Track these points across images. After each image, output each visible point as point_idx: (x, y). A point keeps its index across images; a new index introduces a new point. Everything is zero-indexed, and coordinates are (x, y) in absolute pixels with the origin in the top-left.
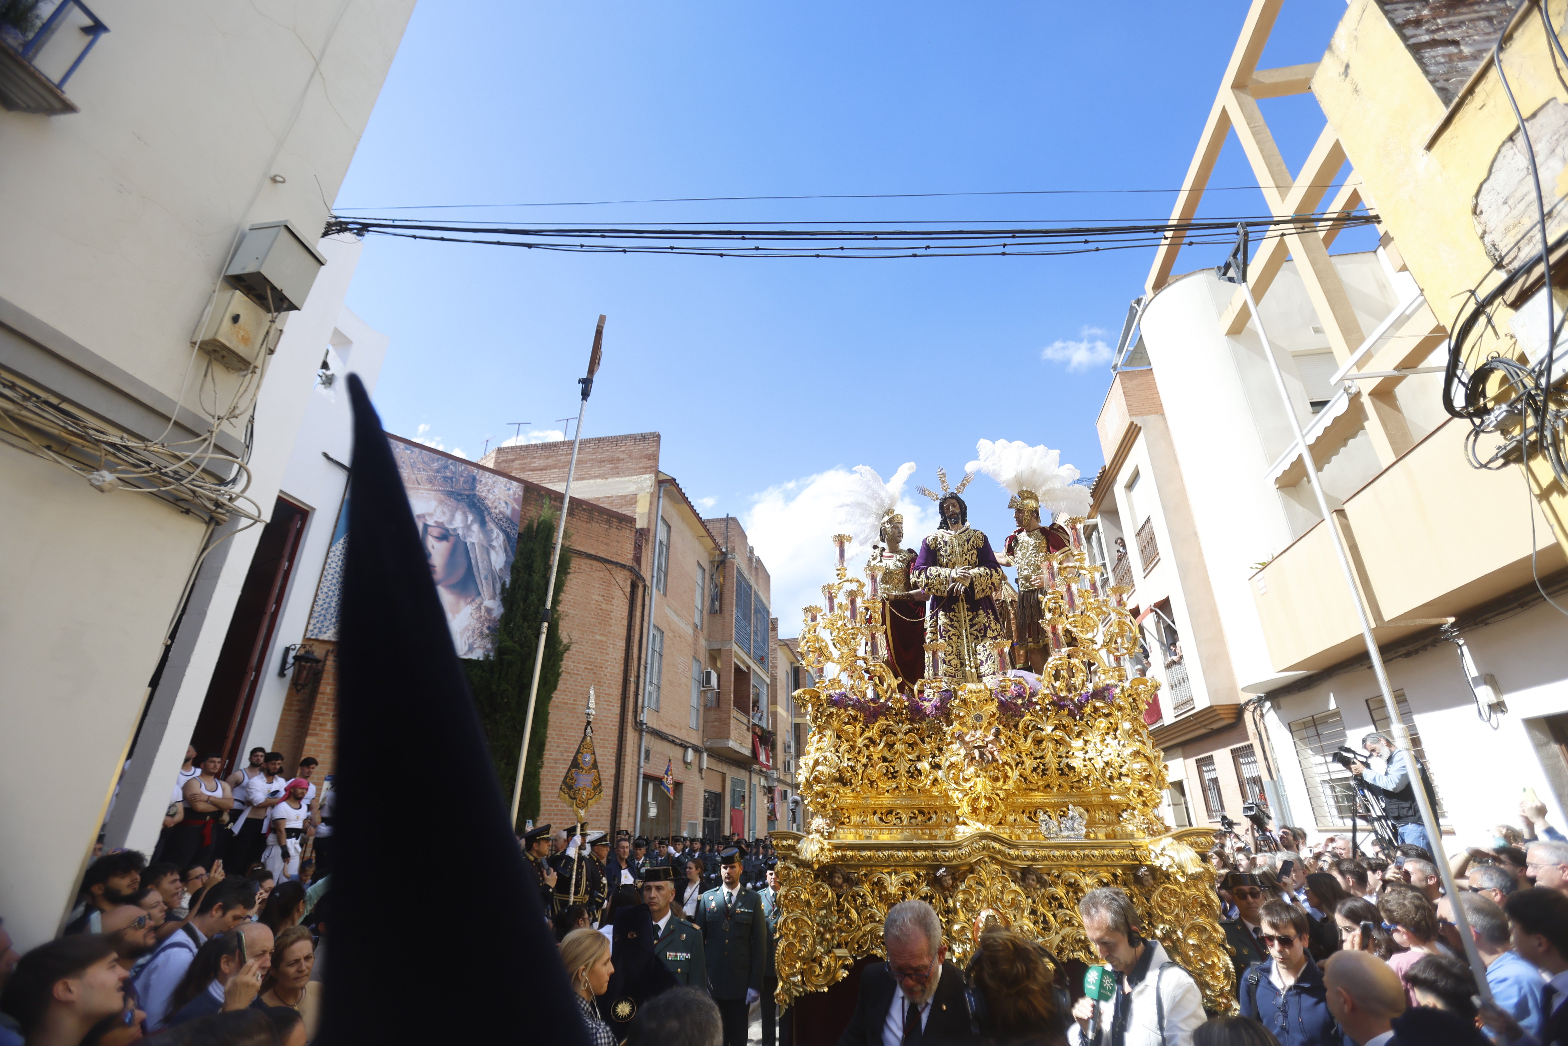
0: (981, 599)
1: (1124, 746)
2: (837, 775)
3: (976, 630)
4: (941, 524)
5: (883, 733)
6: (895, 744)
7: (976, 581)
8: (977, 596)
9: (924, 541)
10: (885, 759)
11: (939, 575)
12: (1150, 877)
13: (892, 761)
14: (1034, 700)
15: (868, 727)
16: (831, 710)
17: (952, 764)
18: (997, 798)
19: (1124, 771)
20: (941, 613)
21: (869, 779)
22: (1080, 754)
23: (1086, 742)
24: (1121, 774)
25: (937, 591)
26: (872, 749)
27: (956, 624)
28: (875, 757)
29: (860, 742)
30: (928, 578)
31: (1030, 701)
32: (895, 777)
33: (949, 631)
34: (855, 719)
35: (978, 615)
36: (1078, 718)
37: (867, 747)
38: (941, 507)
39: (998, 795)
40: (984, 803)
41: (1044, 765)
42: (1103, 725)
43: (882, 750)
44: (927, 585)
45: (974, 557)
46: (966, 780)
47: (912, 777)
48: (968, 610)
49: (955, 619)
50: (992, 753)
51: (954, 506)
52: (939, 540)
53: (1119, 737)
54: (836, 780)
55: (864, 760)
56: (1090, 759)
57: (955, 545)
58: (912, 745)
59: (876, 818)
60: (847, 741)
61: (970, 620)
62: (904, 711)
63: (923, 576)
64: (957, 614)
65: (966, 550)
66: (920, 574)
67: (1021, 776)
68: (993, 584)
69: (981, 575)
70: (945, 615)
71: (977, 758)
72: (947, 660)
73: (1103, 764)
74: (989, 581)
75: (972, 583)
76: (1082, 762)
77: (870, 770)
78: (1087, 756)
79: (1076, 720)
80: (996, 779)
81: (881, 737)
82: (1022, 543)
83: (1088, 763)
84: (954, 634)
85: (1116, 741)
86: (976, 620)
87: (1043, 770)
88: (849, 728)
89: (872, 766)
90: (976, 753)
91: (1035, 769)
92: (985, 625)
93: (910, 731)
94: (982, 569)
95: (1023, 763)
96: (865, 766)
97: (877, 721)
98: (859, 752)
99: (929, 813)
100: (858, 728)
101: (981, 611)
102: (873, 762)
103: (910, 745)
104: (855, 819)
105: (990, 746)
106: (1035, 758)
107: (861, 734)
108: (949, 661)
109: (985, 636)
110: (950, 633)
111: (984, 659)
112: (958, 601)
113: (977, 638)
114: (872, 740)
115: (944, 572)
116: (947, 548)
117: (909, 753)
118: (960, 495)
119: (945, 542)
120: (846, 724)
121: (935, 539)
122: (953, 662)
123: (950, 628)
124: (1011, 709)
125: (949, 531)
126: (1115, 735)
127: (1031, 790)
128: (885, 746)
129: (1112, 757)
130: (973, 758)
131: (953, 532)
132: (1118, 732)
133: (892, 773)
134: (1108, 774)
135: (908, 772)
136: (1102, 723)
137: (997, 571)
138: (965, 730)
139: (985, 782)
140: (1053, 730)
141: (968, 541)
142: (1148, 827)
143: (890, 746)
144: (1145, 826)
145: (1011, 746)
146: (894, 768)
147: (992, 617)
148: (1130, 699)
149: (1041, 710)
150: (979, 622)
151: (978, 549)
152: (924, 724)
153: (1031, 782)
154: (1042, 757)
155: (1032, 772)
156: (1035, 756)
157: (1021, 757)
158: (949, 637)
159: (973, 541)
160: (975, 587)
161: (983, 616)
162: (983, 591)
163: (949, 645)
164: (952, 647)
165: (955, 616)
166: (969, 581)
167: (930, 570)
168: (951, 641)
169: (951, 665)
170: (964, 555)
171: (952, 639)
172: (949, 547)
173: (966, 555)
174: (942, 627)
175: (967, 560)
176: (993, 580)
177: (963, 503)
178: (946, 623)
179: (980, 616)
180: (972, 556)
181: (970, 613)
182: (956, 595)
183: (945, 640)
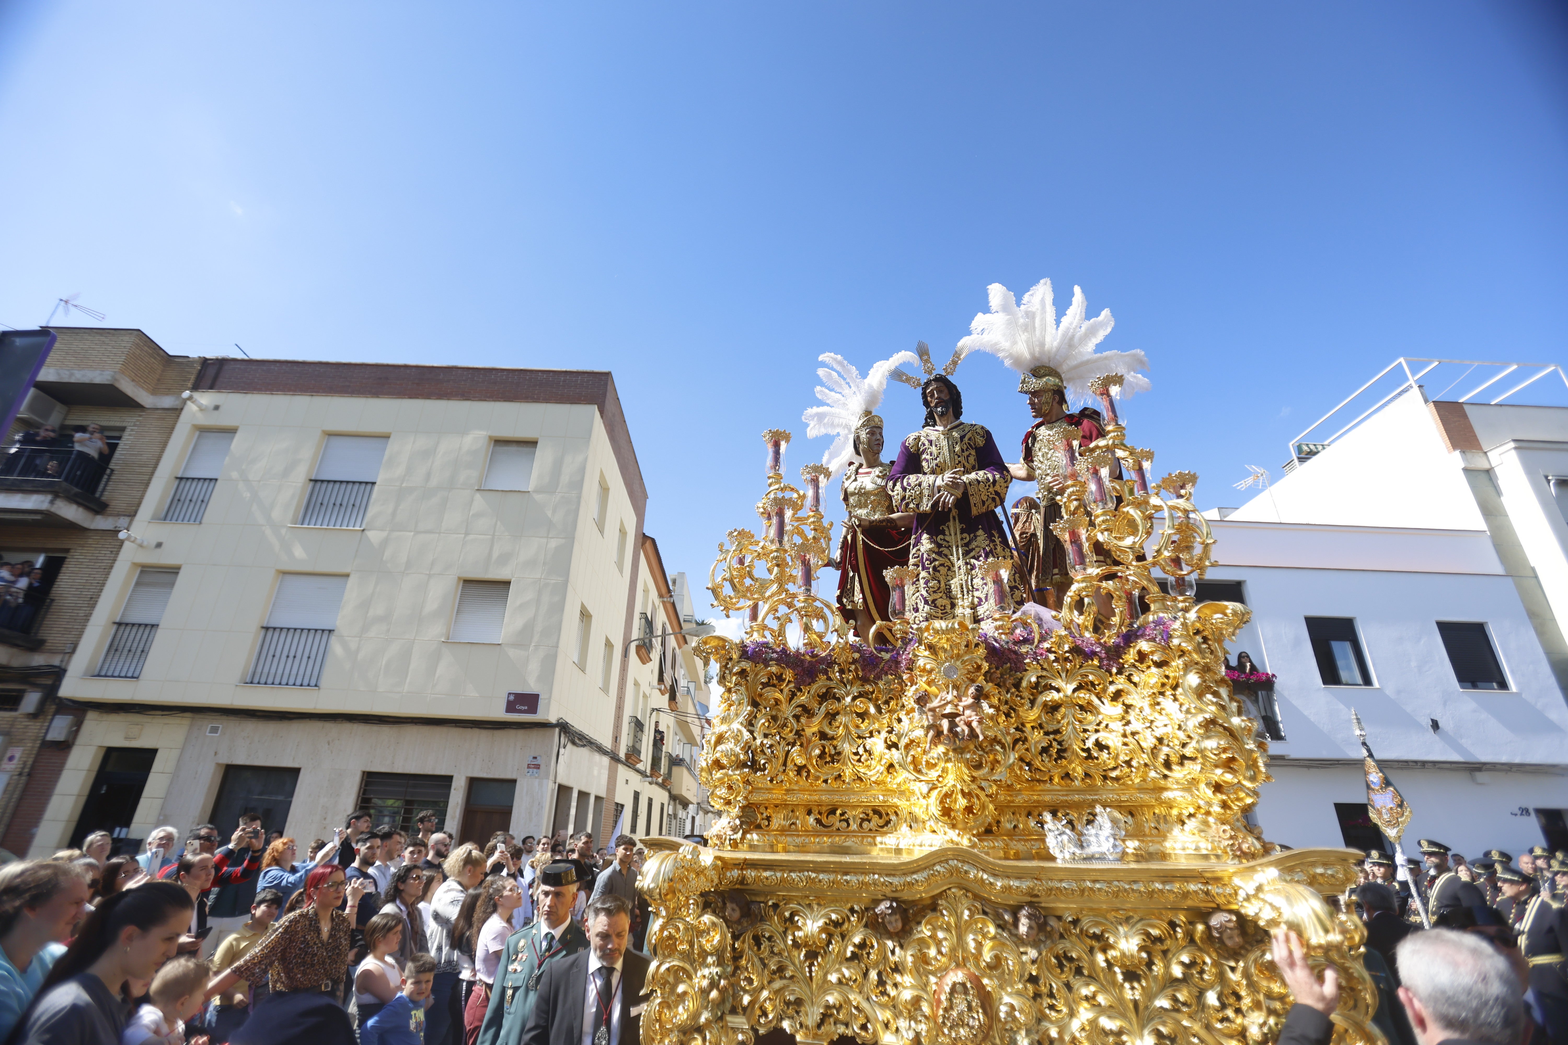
0: (980, 515)
1: (1188, 711)
3: (973, 557)
4: (925, 418)
5: (822, 698)
6: (838, 713)
7: (971, 491)
8: (975, 511)
9: (904, 444)
10: (823, 736)
11: (920, 485)
12: (1236, 932)
13: (832, 738)
14: (1046, 645)
15: (800, 690)
16: (744, 665)
17: (912, 741)
18: (982, 795)
19: (1188, 751)
20: (925, 536)
22: (1117, 726)
23: (1128, 707)
24: (1183, 758)
25: (918, 505)
26: (803, 720)
27: (946, 551)
28: (809, 731)
29: (787, 711)
30: (904, 489)
32: (835, 762)
33: (935, 560)
34: (781, 678)
35: (976, 537)
36: (1114, 670)
37: (797, 717)
39: (982, 789)
40: (962, 802)
41: (1060, 743)
42: (1153, 680)
43: (819, 723)
44: (904, 498)
45: (971, 458)
46: (931, 766)
49: (945, 543)
50: (969, 724)
52: (923, 440)
53: (1181, 698)
55: (791, 737)
56: (1133, 734)
58: (863, 716)
59: (811, 820)
60: (767, 709)
61: (965, 545)
62: (853, 667)
63: (898, 486)
64: (947, 538)
65: (958, 450)
66: (894, 485)
67: (1021, 759)
68: (997, 493)
69: (979, 482)
70: (929, 539)
71: (945, 732)
72: (930, 599)
73: (1154, 741)
74: (991, 489)
75: (965, 494)
76: (1122, 739)
77: (796, 752)
78: (1129, 729)
79: (1111, 675)
80: (979, 766)
81: (819, 704)
82: (1044, 440)
83: (1130, 739)
84: (942, 565)
85: (1177, 704)
86: (974, 544)
87: (1059, 751)
88: (771, 692)
89: (802, 745)
90: (945, 724)
91: (1045, 750)
92: (985, 549)
93: (862, 694)
94: (981, 473)
95: (1025, 740)
96: (790, 745)
97: (814, 681)
98: (784, 725)
99: (887, 814)
100: (784, 691)
101: (980, 532)
102: (804, 740)
103: (859, 715)
104: (778, 821)
105: (966, 713)
106: (1047, 733)
107: (789, 700)
108: (934, 601)
110: (937, 563)
111: (983, 597)
112: (949, 520)
113: (974, 567)
114: (806, 710)
115: (927, 480)
116: (934, 449)
117: (857, 727)
118: (949, 378)
119: (931, 442)
120: (766, 685)
121: (918, 439)
122: (939, 602)
123: (937, 557)
124: (1009, 660)
125: (937, 428)
126: (1174, 695)
127: (1039, 781)
128: (825, 717)
129: (1169, 729)
130: (940, 733)
131: (941, 429)
132: (1180, 690)
133: (831, 756)
134: (1162, 757)
135: (857, 754)
136: (1152, 676)
138: (933, 689)
139: (960, 769)
140: (1074, 691)
141: (963, 438)
142: (1233, 845)
143: (832, 717)
144: (1226, 843)
145: (1008, 715)
146: (835, 748)
147: (998, 541)
148: (1199, 638)
149: (1057, 660)
150: (977, 546)
152: (881, 684)
153: (1038, 769)
154: (1057, 732)
155: (1041, 754)
156: (1046, 730)
157: (1023, 732)
158: (935, 568)
159: (970, 439)
160: (971, 498)
161: (983, 538)
162: (984, 503)
163: (934, 579)
164: (939, 582)
165: (944, 540)
166: (962, 490)
167: (909, 479)
168: (937, 574)
169: (935, 606)
170: (956, 457)
171: (939, 571)
172: (936, 446)
173: (959, 457)
174: (925, 556)
175: (960, 462)
176: (997, 488)
177: (955, 387)
178: (931, 550)
179: (978, 538)
180: (968, 456)
181: (965, 535)
182: (943, 507)
183: (929, 573)
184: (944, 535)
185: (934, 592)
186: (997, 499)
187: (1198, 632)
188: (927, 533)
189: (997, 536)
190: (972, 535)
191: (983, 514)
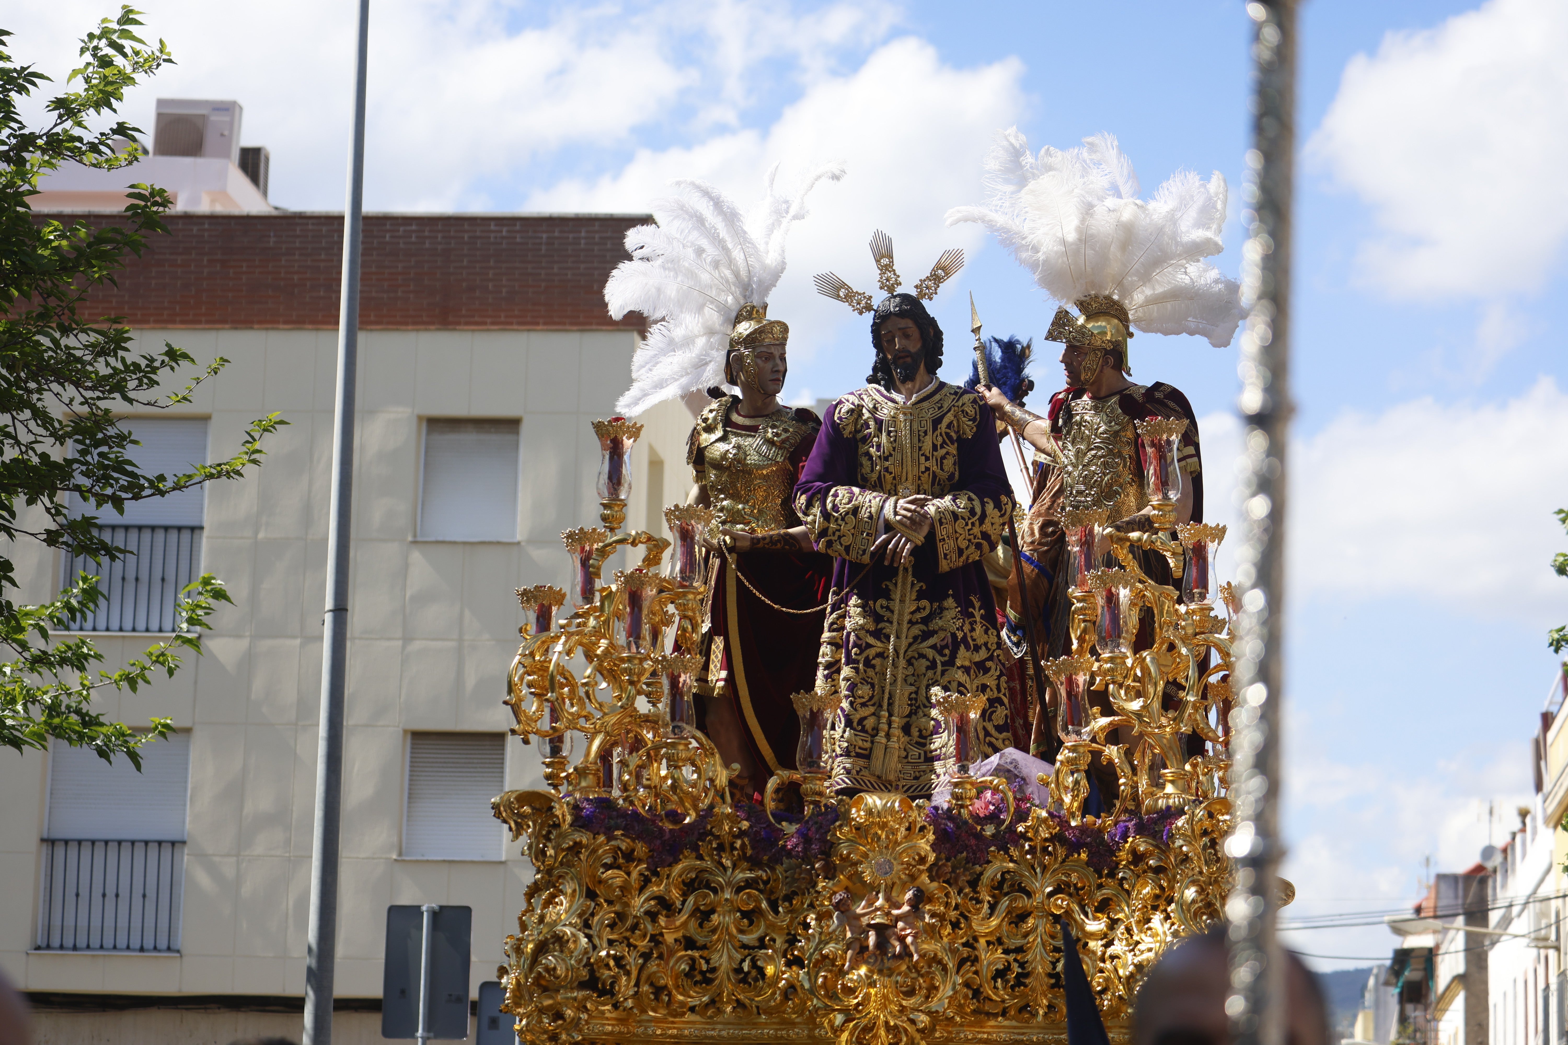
0: (953, 572)
2: (584, 973)
3: (934, 647)
4: (875, 369)
5: (689, 887)
6: (713, 911)
7: (942, 532)
8: (944, 566)
9: (830, 413)
10: (689, 943)
11: (856, 510)
13: (704, 947)
14: (1020, 827)
15: (656, 874)
16: (577, 837)
18: (910, 1029)
20: (853, 599)
21: (652, 984)
22: (1097, 947)
23: (1113, 922)
25: (847, 549)
26: (662, 921)
27: (885, 630)
28: (669, 938)
29: (638, 906)
30: (826, 515)
31: (1011, 829)
32: (709, 982)
34: (629, 856)
35: (942, 609)
36: (1105, 871)
37: (653, 916)
38: (876, 330)
39: (913, 1022)
41: (1022, 965)
42: (1147, 890)
43: (685, 924)
44: (824, 532)
45: (949, 463)
46: (850, 991)
47: (744, 981)
48: (920, 596)
49: (884, 616)
50: (902, 939)
51: (906, 336)
52: (866, 415)
53: (1173, 916)
54: (582, 985)
55: (643, 944)
56: (1113, 958)
57: (904, 432)
58: (751, 916)
60: (610, 902)
61: (926, 621)
62: (738, 843)
63: (817, 509)
64: (893, 605)
65: (927, 446)
66: (809, 504)
67: (967, 985)
68: (985, 536)
69: (955, 516)
70: (863, 606)
72: (856, 718)
73: (1134, 969)
74: (976, 530)
75: (931, 537)
76: (1097, 964)
77: (653, 966)
78: (1109, 952)
79: (1099, 876)
80: (910, 993)
81: (685, 895)
82: (1079, 424)
83: (1107, 964)
84: (880, 654)
85: (1167, 923)
86: (938, 623)
87: (1018, 976)
88: (615, 877)
89: (660, 957)
91: (1000, 974)
92: (954, 635)
93: (749, 884)
94: (963, 497)
95: (976, 960)
96: (646, 956)
97: (677, 861)
98: (634, 927)
100: (635, 875)
101: (950, 602)
102: (664, 948)
103: (745, 914)
105: (900, 924)
106: (1006, 951)
107: (641, 890)
108: (861, 721)
109: (951, 663)
110: (872, 652)
112: (896, 574)
113: (933, 665)
114: (664, 904)
115: (870, 500)
116: (884, 436)
117: (741, 931)
118: (926, 305)
119: (879, 423)
120: (607, 867)
121: (856, 411)
123: (871, 640)
124: (966, 847)
125: (893, 393)
127: (988, 1014)
128: (692, 915)
130: (864, 948)
131: (899, 398)
132: (1173, 906)
133: (702, 973)
135: (739, 970)
136: (1147, 886)
137: (998, 506)
138: (859, 887)
139: (885, 997)
140: (1051, 895)
141: (937, 422)
143: (703, 915)
145: (955, 925)
146: (708, 962)
147: (978, 615)
149: (1031, 850)
150: (942, 629)
151: (961, 442)
152: (779, 870)
153: (988, 998)
154: (1020, 950)
155: (995, 978)
156: (1006, 947)
157: (974, 948)
158: (868, 663)
159: (949, 426)
160: (940, 545)
161: (952, 613)
162: (961, 552)
163: (864, 681)
164: (873, 686)
165: (888, 608)
166: (925, 530)
167: (836, 495)
168: (871, 672)
169: (863, 730)
170: (923, 459)
171: (873, 667)
172: (889, 433)
173: (927, 459)
174: (852, 638)
175: (927, 469)
176: (987, 527)
177: (932, 322)
178: (862, 627)
179: (946, 613)
180: (943, 458)
181: (924, 603)
182: (892, 560)
183: (857, 670)
184: (889, 599)
185: (864, 705)
186: (985, 543)
187: (1205, 833)
188: (859, 597)
189: (977, 605)
190: (936, 605)
191: (958, 569)
